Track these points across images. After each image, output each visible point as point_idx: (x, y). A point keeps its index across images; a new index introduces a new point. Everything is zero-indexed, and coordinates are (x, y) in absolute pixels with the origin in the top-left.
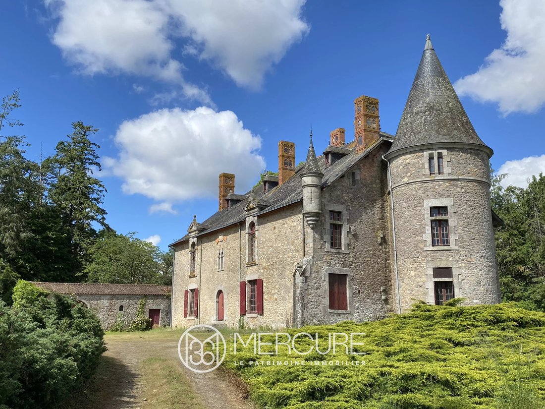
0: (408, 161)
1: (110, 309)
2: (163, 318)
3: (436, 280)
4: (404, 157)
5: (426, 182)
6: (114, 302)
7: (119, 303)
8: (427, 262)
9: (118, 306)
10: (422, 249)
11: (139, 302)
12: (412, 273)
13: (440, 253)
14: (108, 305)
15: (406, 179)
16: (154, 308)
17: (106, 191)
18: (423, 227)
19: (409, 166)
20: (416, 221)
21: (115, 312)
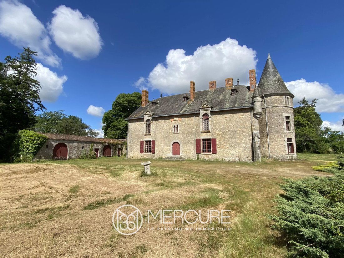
0: (277, 98)
1: (78, 148)
2: (100, 153)
3: (288, 142)
4: (275, 96)
5: (284, 107)
6: (80, 144)
7: (82, 145)
8: (285, 136)
9: (81, 147)
10: (283, 131)
11: (91, 145)
12: (278, 140)
13: (288, 133)
14: (77, 146)
15: (276, 105)
16: (97, 148)
17: (41, 87)
18: (283, 123)
19: (277, 100)
20: (280, 121)
21: (80, 149)
